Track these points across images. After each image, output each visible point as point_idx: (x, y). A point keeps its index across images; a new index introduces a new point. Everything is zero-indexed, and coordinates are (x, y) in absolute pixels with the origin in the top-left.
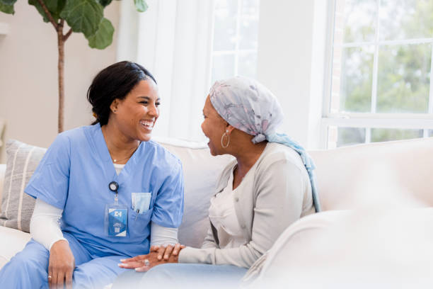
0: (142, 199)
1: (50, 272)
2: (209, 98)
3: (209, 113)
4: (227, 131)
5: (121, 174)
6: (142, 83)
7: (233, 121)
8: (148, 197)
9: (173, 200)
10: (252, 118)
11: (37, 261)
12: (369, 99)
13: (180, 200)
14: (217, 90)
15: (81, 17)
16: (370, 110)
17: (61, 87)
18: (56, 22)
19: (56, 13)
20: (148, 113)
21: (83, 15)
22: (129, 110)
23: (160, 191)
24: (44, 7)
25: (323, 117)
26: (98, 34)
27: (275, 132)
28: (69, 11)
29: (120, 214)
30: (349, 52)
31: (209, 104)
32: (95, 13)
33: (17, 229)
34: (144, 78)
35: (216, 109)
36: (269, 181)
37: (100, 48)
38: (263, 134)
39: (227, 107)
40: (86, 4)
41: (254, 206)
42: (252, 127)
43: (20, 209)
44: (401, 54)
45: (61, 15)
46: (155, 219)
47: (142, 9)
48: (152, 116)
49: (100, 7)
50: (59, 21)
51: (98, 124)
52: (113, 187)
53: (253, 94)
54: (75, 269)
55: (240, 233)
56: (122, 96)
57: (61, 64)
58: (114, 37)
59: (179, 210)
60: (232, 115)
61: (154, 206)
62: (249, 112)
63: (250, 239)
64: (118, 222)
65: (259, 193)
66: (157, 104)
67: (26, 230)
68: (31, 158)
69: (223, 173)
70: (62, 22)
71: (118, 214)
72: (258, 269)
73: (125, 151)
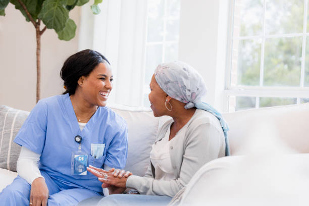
0: (98, 148)
1: (31, 200)
2: (154, 76)
3: (154, 87)
4: (167, 100)
5: (83, 130)
6: (101, 65)
7: (171, 93)
8: (102, 147)
9: (120, 149)
10: (184, 91)
11: (22, 192)
12: (258, 77)
13: (125, 149)
14: (160, 71)
15: (53, 18)
16: (259, 85)
17: (38, 68)
18: (35, 22)
19: (35, 15)
20: (105, 87)
21: (54, 16)
22: (92, 84)
23: (112, 143)
24: (26, 11)
25: (225, 89)
26: (65, 30)
27: (201, 101)
28: (44, 13)
29: (83, 159)
30: (243, 43)
31: (154, 81)
32: (63, 15)
33: (7, 169)
34: (102, 62)
35: (159, 84)
36: (196, 137)
37: (66, 40)
38: (192, 102)
39: (166, 83)
40: (57, 8)
41: (184, 154)
42: (185, 97)
43: (9, 155)
44: (281, 44)
45: (38, 16)
46: (107, 163)
47: (96, 12)
48: (108, 89)
49: (67, 11)
50: (37, 21)
51: (68, 94)
52: (78, 139)
53: (185, 74)
54: (49, 198)
55: (172, 172)
56: (87, 74)
57: (39, 51)
58: (76, 32)
59: (125, 156)
60: (170, 89)
61: (107, 153)
62: (182, 87)
63: (178, 177)
64: (81, 164)
65: (188, 145)
66: (111, 80)
67: (14, 170)
68: (17, 119)
69: (163, 127)
70: (39, 22)
71: (81, 159)
72: (179, 198)
73: (87, 114)
